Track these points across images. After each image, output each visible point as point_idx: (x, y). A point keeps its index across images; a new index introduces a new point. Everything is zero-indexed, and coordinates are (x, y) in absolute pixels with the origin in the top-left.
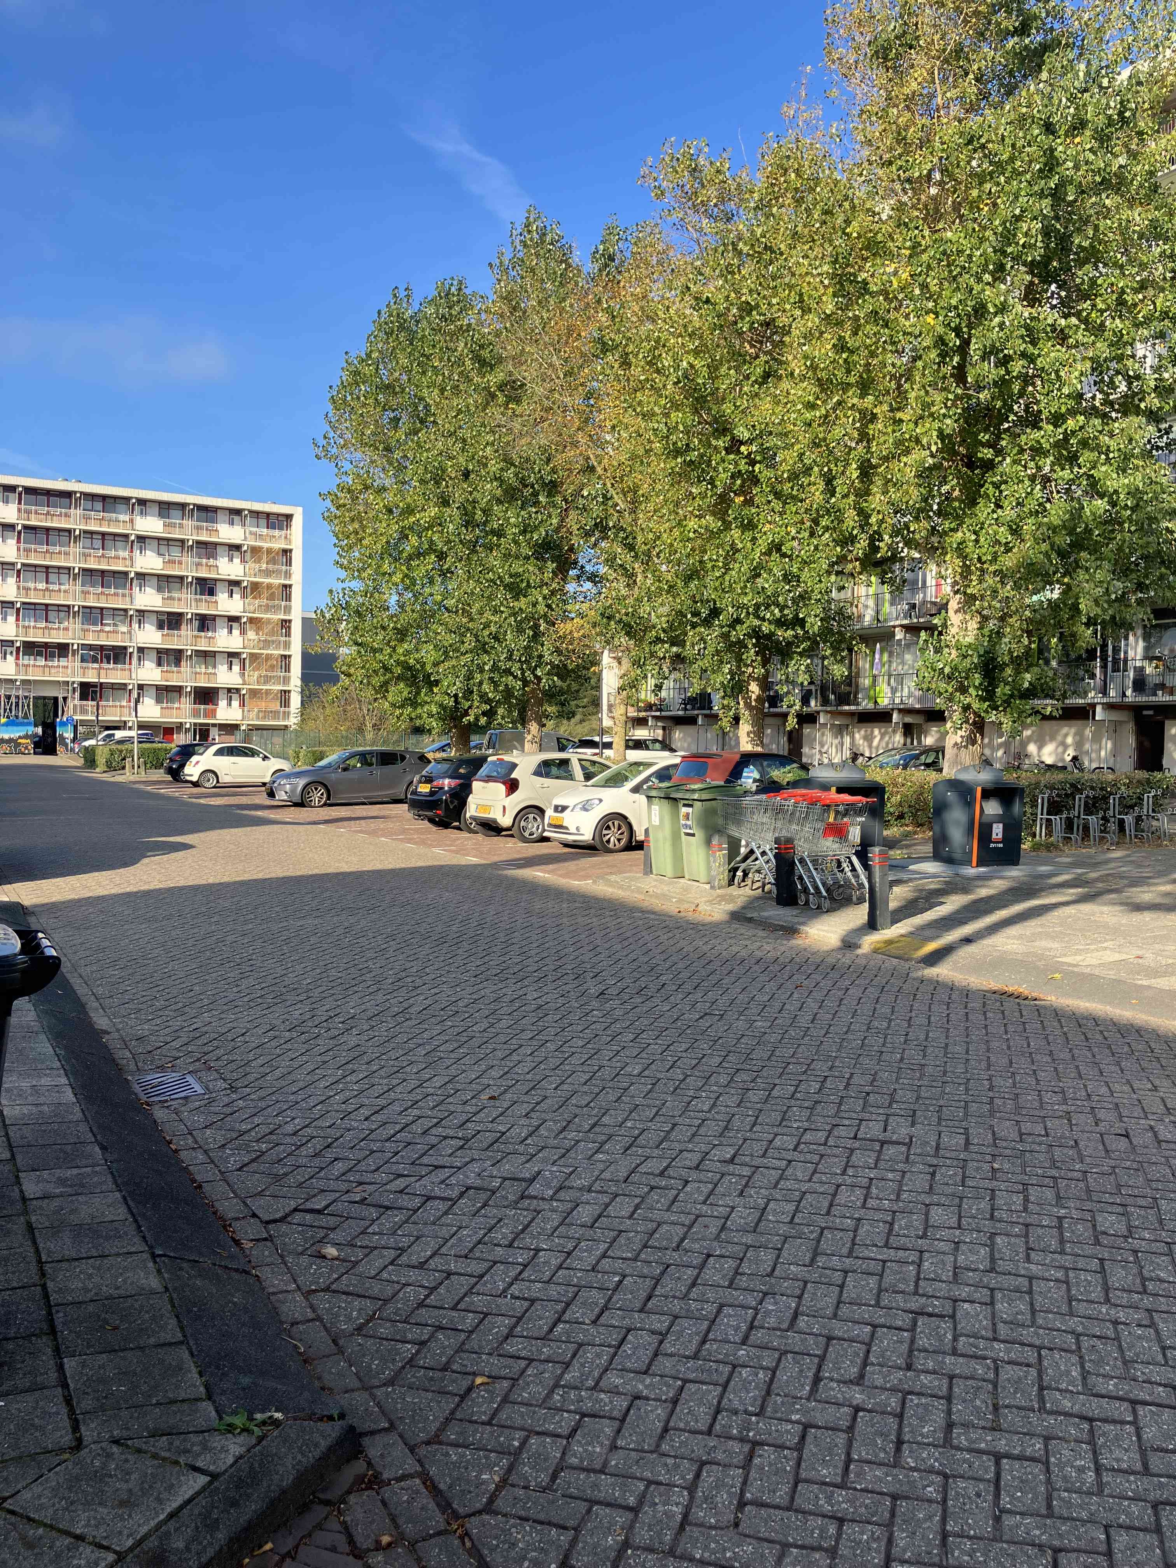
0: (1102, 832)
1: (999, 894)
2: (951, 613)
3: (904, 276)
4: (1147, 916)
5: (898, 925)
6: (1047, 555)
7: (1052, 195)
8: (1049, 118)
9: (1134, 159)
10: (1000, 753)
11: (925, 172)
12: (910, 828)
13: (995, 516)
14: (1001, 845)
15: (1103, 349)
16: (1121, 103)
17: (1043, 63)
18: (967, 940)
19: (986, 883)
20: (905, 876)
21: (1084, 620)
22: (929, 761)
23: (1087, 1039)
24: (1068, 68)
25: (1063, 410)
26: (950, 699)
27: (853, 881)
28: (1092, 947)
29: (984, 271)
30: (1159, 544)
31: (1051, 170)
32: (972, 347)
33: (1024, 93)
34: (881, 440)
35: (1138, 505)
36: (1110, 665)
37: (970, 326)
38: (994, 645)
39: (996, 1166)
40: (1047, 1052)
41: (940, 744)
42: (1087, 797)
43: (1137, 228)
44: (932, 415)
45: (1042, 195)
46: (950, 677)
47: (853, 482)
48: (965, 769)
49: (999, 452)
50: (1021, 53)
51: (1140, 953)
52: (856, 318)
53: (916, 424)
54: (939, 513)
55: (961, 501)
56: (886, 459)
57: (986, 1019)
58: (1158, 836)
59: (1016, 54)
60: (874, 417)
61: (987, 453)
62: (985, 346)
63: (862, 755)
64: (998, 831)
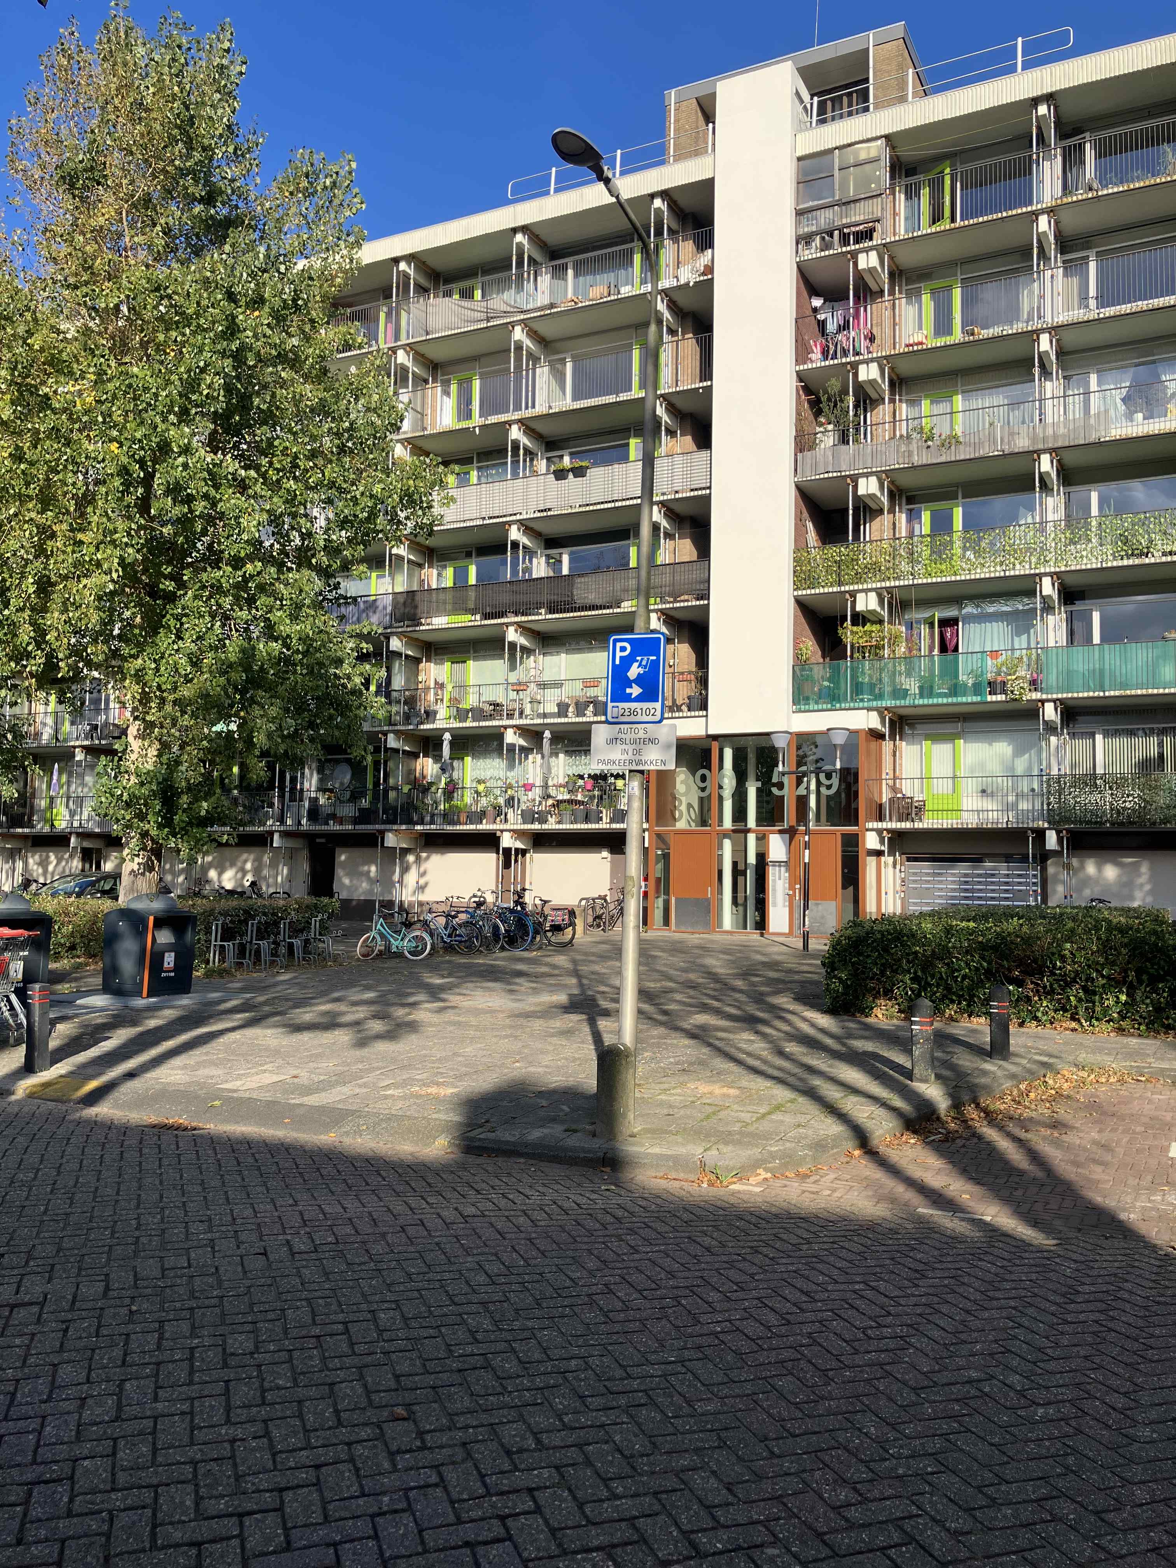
0: (273, 955)
1: (166, 1025)
2: (130, 739)
3: (89, 400)
4: (306, 1037)
5: (58, 1065)
6: (224, 688)
7: (234, 357)
8: (231, 287)
9: (308, 342)
10: (181, 879)
11: (112, 305)
12: (82, 960)
13: (176, 647)
14: (172, 974)
15: (278, 504)
16: (295, 291)
17: (226, 236)
18: (131, 1075)
19: (156, 1014)
20: (70, 1012)
21: (257, 753)
22: (107, 887)
23: (239, 1164)
24: (251, 247)
25: (242, 554)
26: (129, 826)
27: (11, 1021)
28: (253, 1071)
29: (170, 412)
30: (327, 687)
31: (232, 334)
32: (157, 481)
33: (208, 259)
34: (60, 559)
35: (308, 651)
36: (287, 795)
37: (155, 461)
38: (172, 772)
39: (134, 1308)
40: (199, 1182)
41: (118, 871)
42: (259, 922)
43: (309, 403)
44: (113, 542)
45: (223, 354)
46: (128, 805)
47: (29, 596)
48: (138, 898)
49: (182, 585)
50: (206, 220)
51: (295, 1072)
52: (37, 432)
53: (98, 549)
54: (120, 637)
55: (142, 628)
56: (66, 578)
57: (141, 1156)
58: (323, 957)
59: (202, 220)
60: (53, 536)
61: (169, 585)
62: (168, 482)
63: (36, 881)
64: (169, 960)
